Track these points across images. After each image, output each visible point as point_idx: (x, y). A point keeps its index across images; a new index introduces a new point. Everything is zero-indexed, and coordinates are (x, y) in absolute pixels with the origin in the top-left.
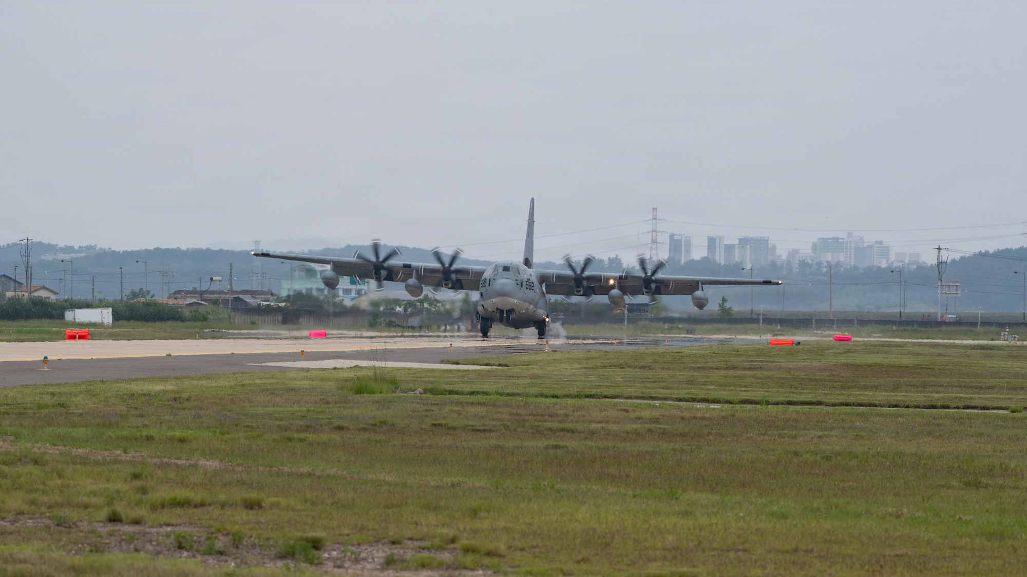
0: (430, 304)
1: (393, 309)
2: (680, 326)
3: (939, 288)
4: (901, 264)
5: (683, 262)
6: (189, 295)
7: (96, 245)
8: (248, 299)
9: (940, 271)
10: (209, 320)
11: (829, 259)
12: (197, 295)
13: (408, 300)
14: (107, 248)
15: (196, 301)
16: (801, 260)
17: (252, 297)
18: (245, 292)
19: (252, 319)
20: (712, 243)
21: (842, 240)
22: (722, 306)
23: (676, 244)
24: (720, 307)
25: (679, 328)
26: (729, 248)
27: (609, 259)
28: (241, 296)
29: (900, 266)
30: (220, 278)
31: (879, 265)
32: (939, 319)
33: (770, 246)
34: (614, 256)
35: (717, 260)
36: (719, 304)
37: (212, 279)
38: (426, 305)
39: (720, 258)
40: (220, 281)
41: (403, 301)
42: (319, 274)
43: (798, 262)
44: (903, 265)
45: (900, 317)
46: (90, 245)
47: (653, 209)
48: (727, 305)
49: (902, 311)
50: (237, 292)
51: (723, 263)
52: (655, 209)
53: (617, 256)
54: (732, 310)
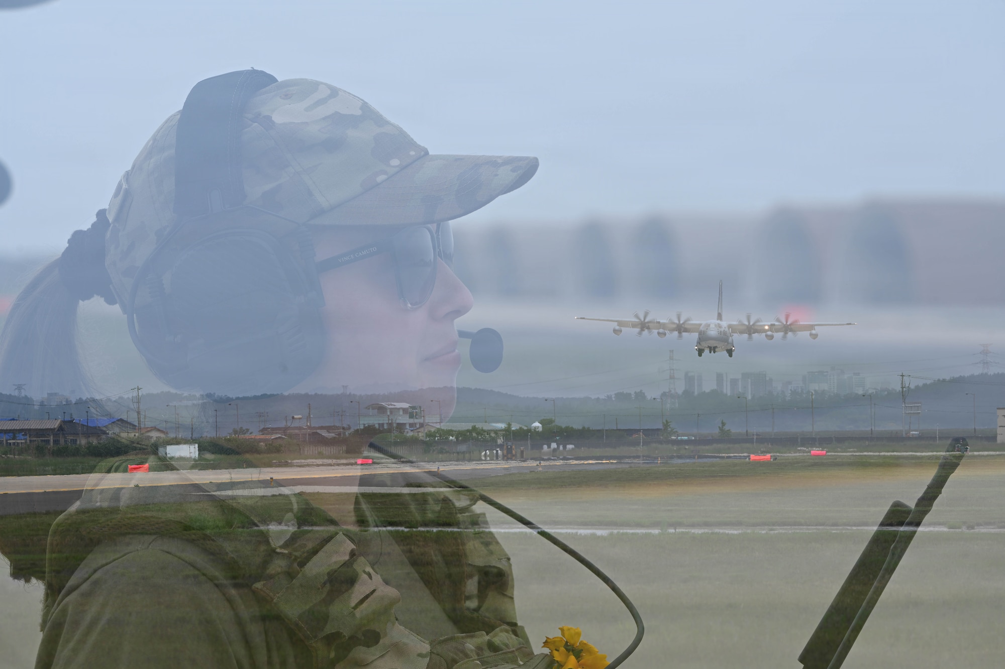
0: (478, 434)
1: (447, 438)
2: (687, 447)
3: (904, 409)
4: (874, 391)
5: (696, 393)
6: (274, 432)
7: (215, 393)
8: (324, 433)
9: (904, 394)
10: (282, 451)
11: (817, 388)
12: (280, 432)
13: (459, 431)
14: (224, 395)
15: (280, 436)
16: (793, 390)
17: (327, 431)
18: (322, 428)
19: (319, 450)
20: (720, 378)
21: (826, 373)
22: (721, 429)
23: (689, 379)
24: (720, 430)
25: (686, 449)
26: (734, 382)
27: (635, 393)
28: (318, 431)
29: (873, 393)
30: (300, 416)
31: (856, 392)
32: (904, 435)
33: (767, 379)
34: (639, 391)
35: (725, 391)
36: (719, 427)
37: (293, 418)
38: (474, 434)
39: (727, 390)
40: (300, 419)
41: (455, 431)
42: (388, 411)
43: (790, 392)
44: (876, 392)
45: (872, 433)
46: (210, 393)
47: (670, 351)
48: (726, 428)
49: (873, 429)
50: (314, 428)
51: (729, 394)
52: (672, 351)
53: (641, 391)
54: (731, 432)
